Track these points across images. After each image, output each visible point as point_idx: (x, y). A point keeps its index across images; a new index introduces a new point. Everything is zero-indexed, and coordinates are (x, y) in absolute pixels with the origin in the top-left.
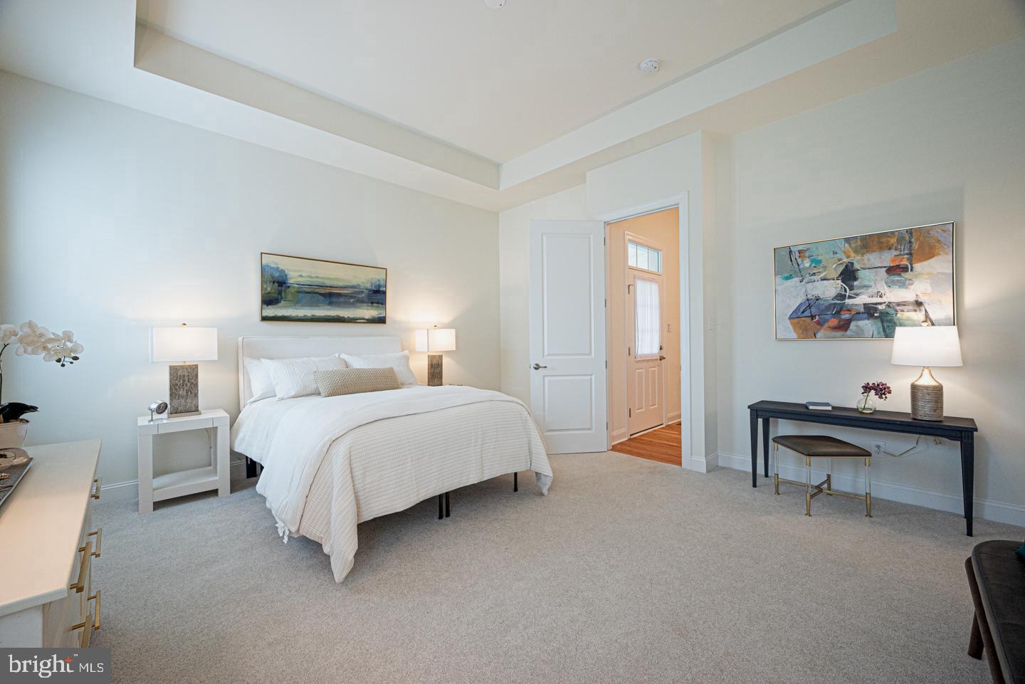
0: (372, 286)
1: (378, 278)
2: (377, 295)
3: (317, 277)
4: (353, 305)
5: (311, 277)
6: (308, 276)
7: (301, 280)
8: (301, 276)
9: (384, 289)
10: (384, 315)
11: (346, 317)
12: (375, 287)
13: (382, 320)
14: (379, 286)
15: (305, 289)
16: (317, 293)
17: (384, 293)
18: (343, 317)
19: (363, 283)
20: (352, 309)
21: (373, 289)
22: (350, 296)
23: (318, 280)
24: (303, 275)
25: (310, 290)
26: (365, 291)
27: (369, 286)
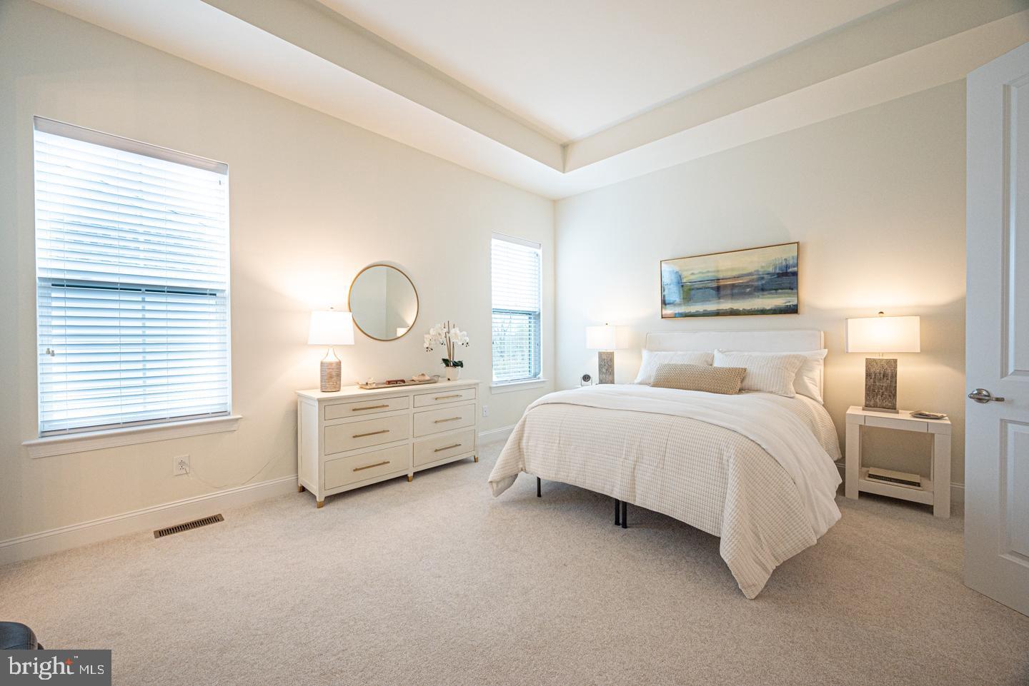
0: (775, 268)
1: (785, 256)
2: (786, 278)
3: (708, 272)
4: (750, 295)
5: (703, 273)
6: (700, 273)
7: (693, 278)
8: (693, 274)
9: (796, 269)
10: (795, 303)
11: (741, 309)
12: (780, 269)
13: (793, 310)
14: (787, 267)
15: (696, 286)
16: (709, 288)
17: (795, 274)
18: (737, 310)
19: (762, 267)
20: (748, 300)
21: (778, 271)
22: (746, 286)
23: (710, 274)
24: (695, 272)
25: (701, 286)
26: (766, 276)
27: (771, 270)
